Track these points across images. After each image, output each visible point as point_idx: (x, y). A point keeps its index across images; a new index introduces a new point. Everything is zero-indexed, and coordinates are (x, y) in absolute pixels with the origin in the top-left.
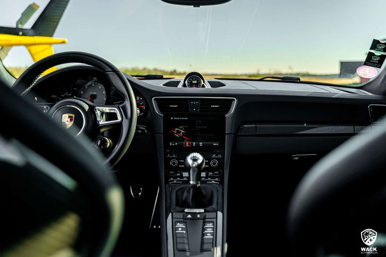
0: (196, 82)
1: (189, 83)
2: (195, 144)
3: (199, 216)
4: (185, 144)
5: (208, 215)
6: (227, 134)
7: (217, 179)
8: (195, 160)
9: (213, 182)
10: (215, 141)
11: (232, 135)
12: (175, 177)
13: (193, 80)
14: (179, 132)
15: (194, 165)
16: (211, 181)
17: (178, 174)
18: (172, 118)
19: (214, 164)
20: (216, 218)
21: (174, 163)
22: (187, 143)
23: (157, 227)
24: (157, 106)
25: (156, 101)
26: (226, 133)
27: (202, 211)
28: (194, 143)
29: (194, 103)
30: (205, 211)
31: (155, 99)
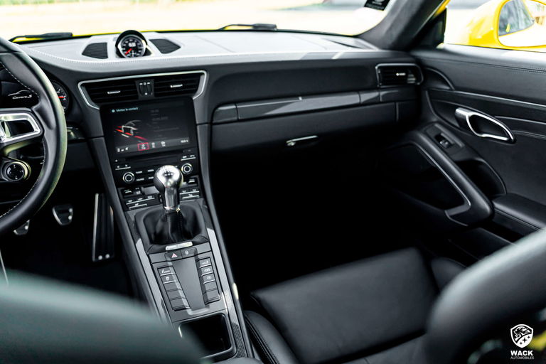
0: (133, 45)
1: (123, 47)
2: (155, 145)
3: (187, 253)
4: (141, 147)
5: (200, 248)
6: (200, 124)
7: (195, 191)
8: (168, 176)
9: (191, 196)
10: (183, 137)
11: (206, 125)
12: (135, 198)
13: (129, 42)
14: (127, 131)
15: (169, 184)
16: (187, 195)
17: (138, 193)
18: (113, 111)
19: (187, 169)
20: (212, 251)
21: (129, 178)
22: (143, 145)
23: (104, 256)
24: (87, 95)
25: (84, 88)
26: (197, 123)
27: (189, 244)
28: (153, 144)
29: (145, 84)
30: (195, 244)
31: (82, 85)
